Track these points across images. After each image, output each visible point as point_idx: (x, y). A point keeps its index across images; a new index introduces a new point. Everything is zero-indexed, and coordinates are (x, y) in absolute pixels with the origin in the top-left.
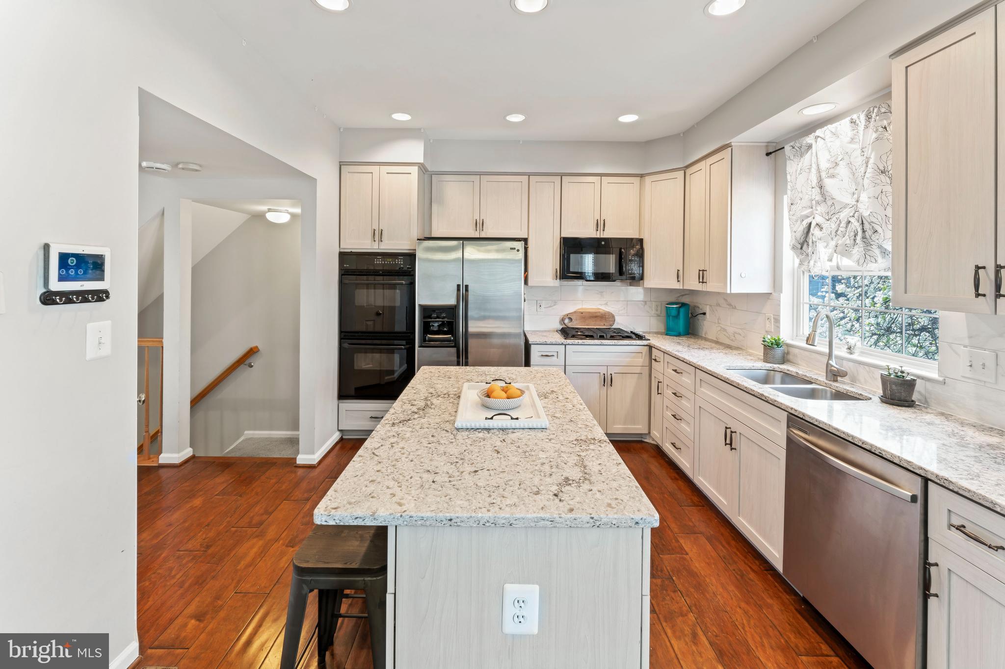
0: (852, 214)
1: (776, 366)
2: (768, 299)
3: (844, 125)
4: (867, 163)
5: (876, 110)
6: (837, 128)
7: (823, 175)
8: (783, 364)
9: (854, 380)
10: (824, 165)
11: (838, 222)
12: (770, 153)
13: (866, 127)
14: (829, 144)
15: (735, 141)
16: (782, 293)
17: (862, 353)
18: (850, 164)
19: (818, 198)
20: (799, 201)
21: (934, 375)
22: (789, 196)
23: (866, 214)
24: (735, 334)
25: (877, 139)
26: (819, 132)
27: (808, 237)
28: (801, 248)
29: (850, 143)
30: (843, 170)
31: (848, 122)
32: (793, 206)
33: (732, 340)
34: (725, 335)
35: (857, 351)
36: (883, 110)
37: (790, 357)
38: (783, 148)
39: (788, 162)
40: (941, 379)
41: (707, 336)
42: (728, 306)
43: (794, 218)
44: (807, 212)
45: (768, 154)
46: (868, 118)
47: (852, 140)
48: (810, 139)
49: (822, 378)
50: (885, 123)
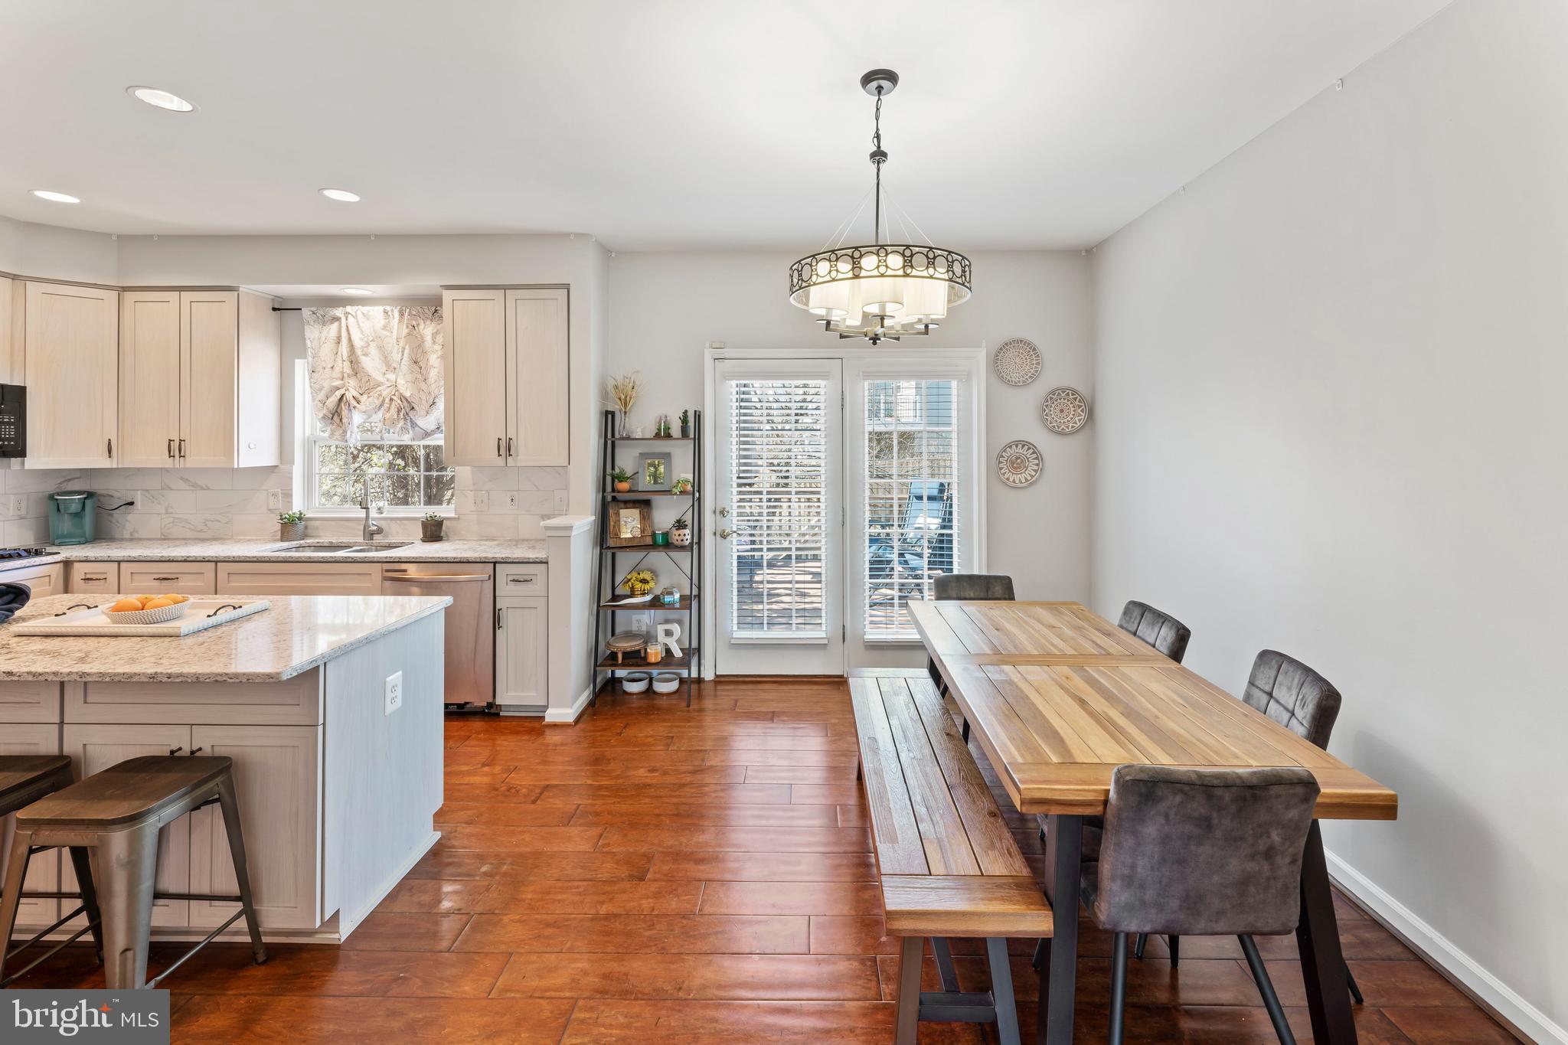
0: (393, 393)
1: (301, 542)
2: (273, 472)
3: (377, 311)
4: (403, 351)
5: (408, 310)
6: (369, 311)
7: (359, 352)
8: (303, 539)
9: (386, 536)
10: (358, 343)
11: (381, 399)
12: (279, 309)
13: (400, 322)
14: (361, 324)
15: (244, 288)
16: (294, 464)
17: (388, 511)
18: (381, 348)
19: (348, 370)
20: (322, 370)
21: (453, 515)
22: (310, 363)
23: (407, 394)
24: (207, 522)
25: (409, 334)
26: (349, 309)
27: (340, 408)
28: (332, 418)
29: (383, 329)
30: (373, 350)
31: (382, 311)
32: (314, 374)
33: (201, 531)
34: (184, 527)
35: (385, 511)
36: (414, 313)
37: (310, 531)
38: (301, 309)
39: (307, 327)
40: (457, 516)
41: (136, 535)
42: (191, 488)
43: (317, 386)
44: (338, 383)
45: (274, 309)
46: (402, 314)
47: (385, 328)
48: (338, 312)
49: (360, 540)
50: (414, 323)
